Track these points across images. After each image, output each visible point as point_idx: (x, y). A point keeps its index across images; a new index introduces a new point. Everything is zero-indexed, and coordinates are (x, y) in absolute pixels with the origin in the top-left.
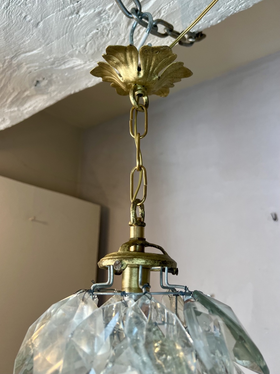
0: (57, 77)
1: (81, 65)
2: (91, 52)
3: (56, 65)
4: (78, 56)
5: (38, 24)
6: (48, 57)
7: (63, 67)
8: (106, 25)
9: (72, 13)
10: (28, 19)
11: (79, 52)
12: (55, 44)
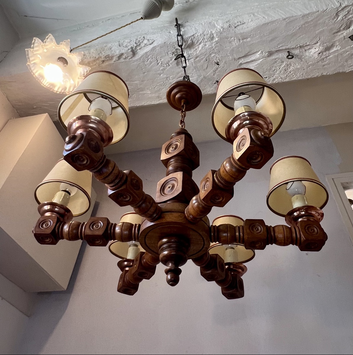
0: (134, 96)
1: (148, 94)
2: (155, 90)
3: (139, 90)
4: (150, 90)
5: (145, 73)
6: (139, 86)
7: (141, 92)
8: (167, 82)
9: (159, 74)
10: (143, 70)
11: (152, 88)
12: (145, 82)
